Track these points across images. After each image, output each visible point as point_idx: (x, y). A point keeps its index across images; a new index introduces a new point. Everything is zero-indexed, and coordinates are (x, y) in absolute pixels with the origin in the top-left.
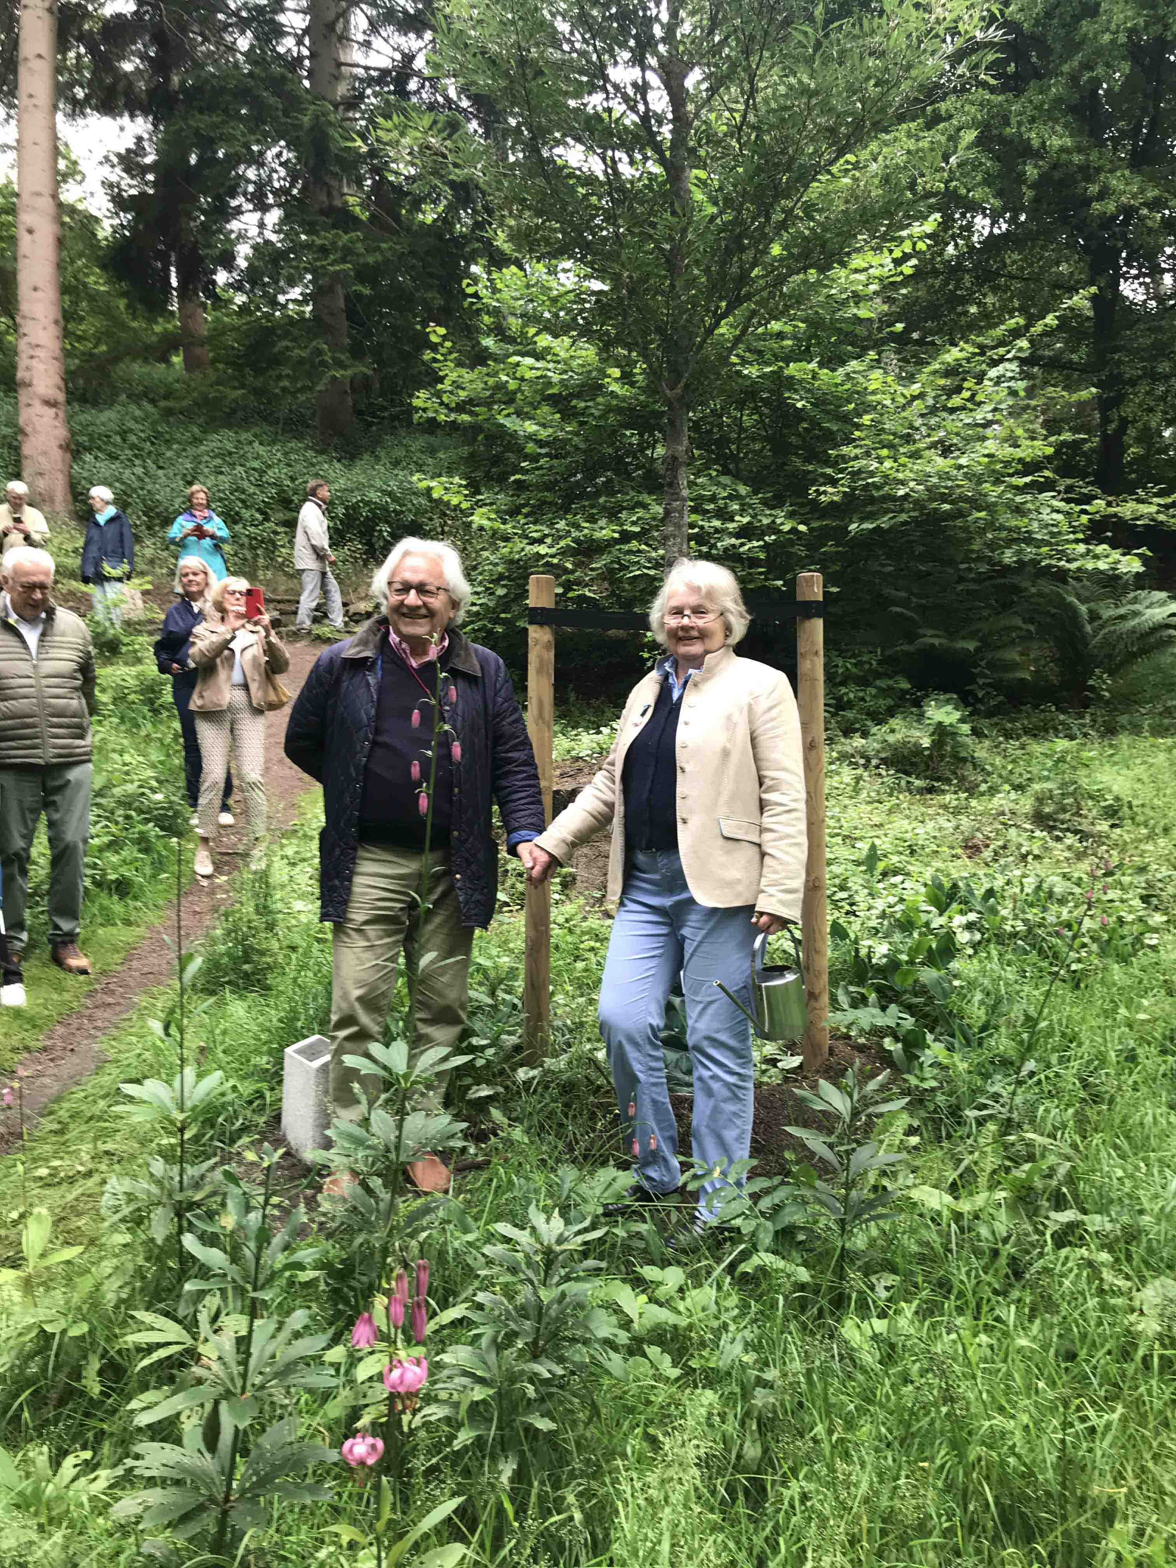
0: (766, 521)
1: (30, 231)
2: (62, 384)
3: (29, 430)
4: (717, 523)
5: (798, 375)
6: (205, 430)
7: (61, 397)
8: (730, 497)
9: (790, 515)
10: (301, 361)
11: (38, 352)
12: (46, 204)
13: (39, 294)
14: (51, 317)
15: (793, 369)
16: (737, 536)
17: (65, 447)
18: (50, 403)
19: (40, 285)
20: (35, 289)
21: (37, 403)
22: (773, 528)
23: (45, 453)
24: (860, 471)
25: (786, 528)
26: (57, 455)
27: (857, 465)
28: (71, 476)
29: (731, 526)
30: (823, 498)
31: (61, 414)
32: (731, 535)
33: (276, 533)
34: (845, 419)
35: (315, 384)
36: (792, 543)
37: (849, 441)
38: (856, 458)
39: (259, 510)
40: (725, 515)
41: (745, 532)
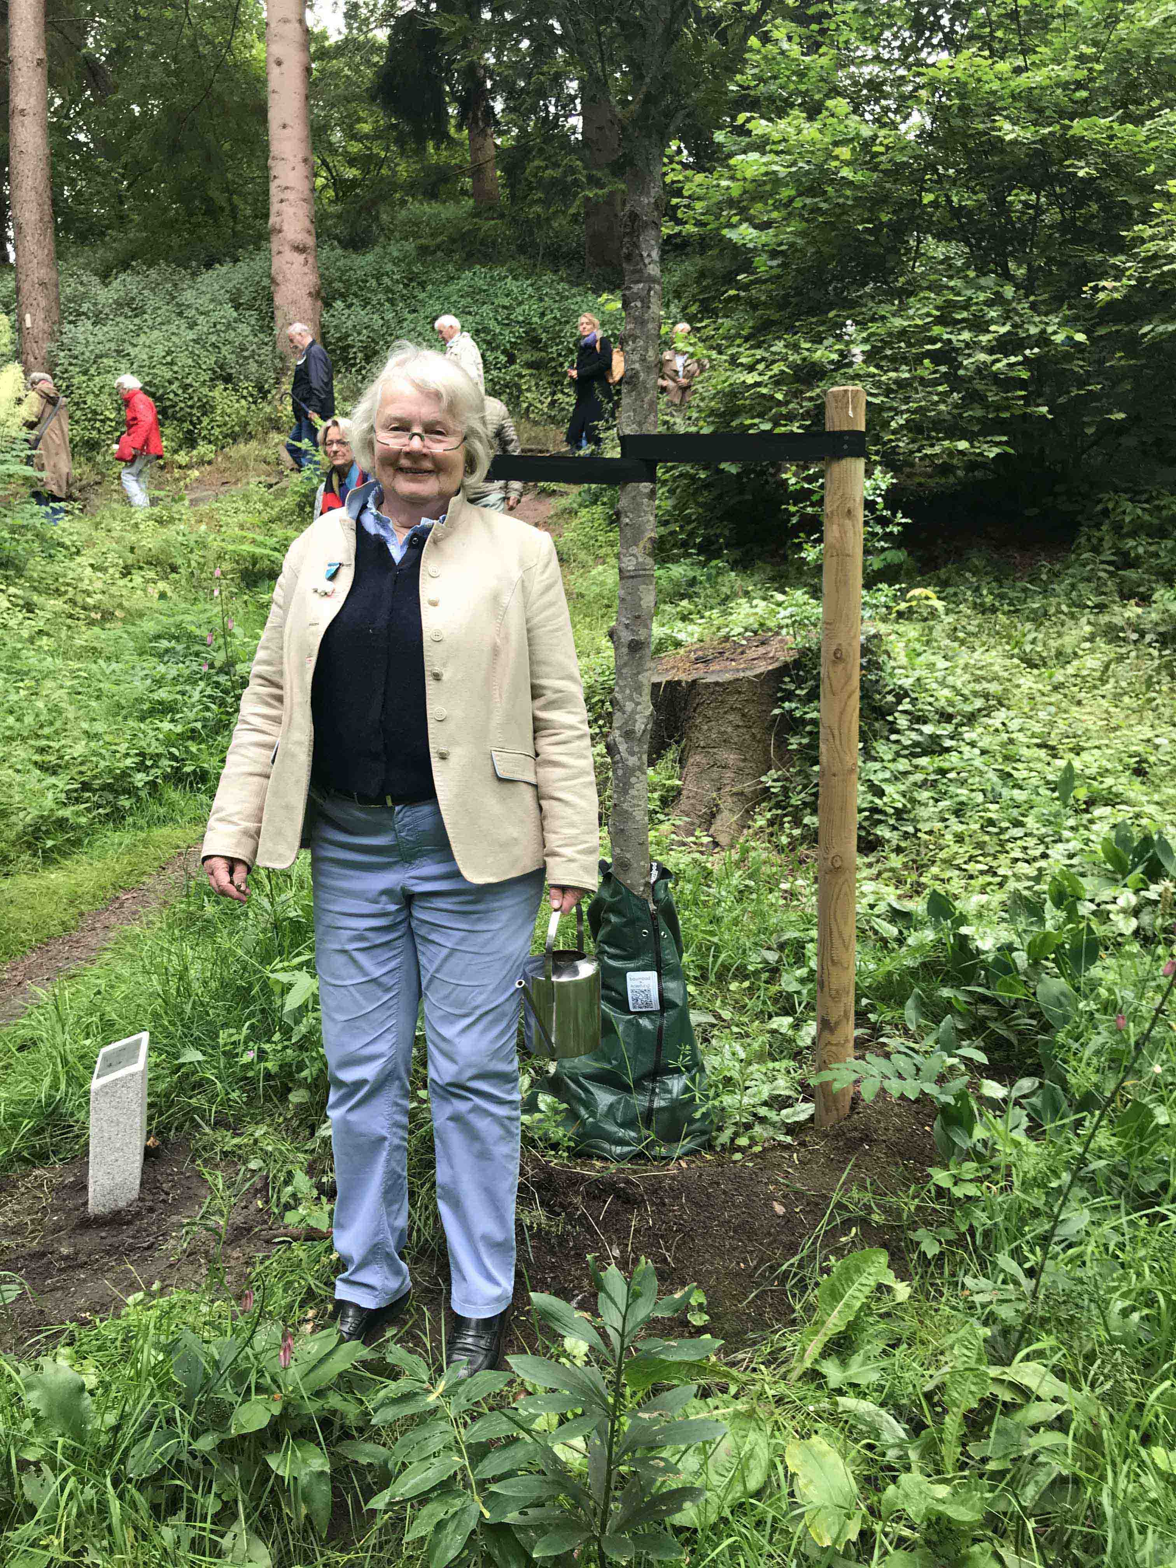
0: (1033, 330)
1: (279, 63)
2: (312, 228)
3: (279, 279)
4: (966, 335)
5: (1088, 135)
6: (460, 269)
7: (310, 241)
8: (990, 303)
9: (1065, 322)
10: (554, 182)
11: (288, 195)
12: (293, 31)
13: (288, 131)
14: (300, 156)
15: (1078, 126)
16: (991, 351)
17: (316, 295)
18: (300, 249)
19: (288, 122)
20: (284, 126)
21: (286, 249)
22: (1043, 340)
23: (294, 302)
24: (1155, 256)
25: (1059, 338)
26: (307, 303)
27: (1151, 247)
28: (323, 326)
29: (984, 338)
30: (1101, 296)
31: (311, 260)
32: (983, 349)
33: (521, 376)
34: (1145, 187)
35: (568, 207)
36: (1067, 357)
37: (1147, 217)
38: (1153, 238)
39: (504, 352)
40: (979, 325)
41: (1004, 346)
